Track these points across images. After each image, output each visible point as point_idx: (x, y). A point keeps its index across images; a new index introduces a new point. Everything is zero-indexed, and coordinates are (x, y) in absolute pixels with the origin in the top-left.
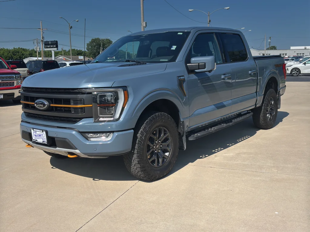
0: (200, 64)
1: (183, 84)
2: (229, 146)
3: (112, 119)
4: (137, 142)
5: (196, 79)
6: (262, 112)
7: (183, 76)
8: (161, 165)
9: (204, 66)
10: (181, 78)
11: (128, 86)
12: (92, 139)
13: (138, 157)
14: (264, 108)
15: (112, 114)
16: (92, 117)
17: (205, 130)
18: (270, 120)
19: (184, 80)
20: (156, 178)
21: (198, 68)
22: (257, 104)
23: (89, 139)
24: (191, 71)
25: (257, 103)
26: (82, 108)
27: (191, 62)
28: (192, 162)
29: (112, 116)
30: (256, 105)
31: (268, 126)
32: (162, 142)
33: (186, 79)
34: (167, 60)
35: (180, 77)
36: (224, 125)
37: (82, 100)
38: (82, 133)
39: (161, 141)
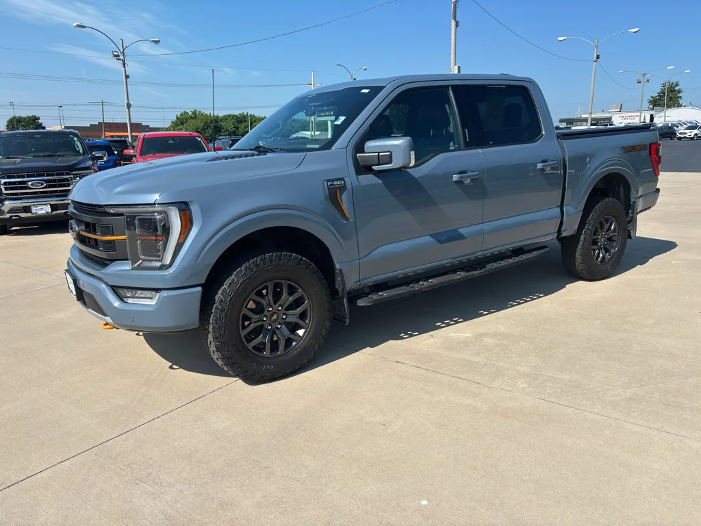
0: (381, 154)
1: (341, 194)
2: (482, 315)
3: (158, 264)
4: (213, 311)
5: (379, 184)
6: (580, 246)
7: (342, 179)
8: (283, 353)
9: (389, 159)
10: (335, 183)
11: (191, 202)
12: (130, 300)
13: (216, 338)
14: (585, 238)
15: (159, 256)
16: (127, 260)
17: (409, 285)
18: (602, 262)
19: (343, 188)
20: (265, 378)
21: (377, 162)
22: (565, 230)
23: (125, 300)
24: (363, 168)
25: (562, 229)
26: (111, 243)
27: (365, 151)
28: (372, 346)
29: (158, 259)
30: (559, 231)
31: (595, 274)
32: (286, 310)
33: (348, 185)
34: (317, 146)
35: (332, 180)
36: (461, 275)
37: (109, 227)
38: (115, 289)
39: (284, 308)
